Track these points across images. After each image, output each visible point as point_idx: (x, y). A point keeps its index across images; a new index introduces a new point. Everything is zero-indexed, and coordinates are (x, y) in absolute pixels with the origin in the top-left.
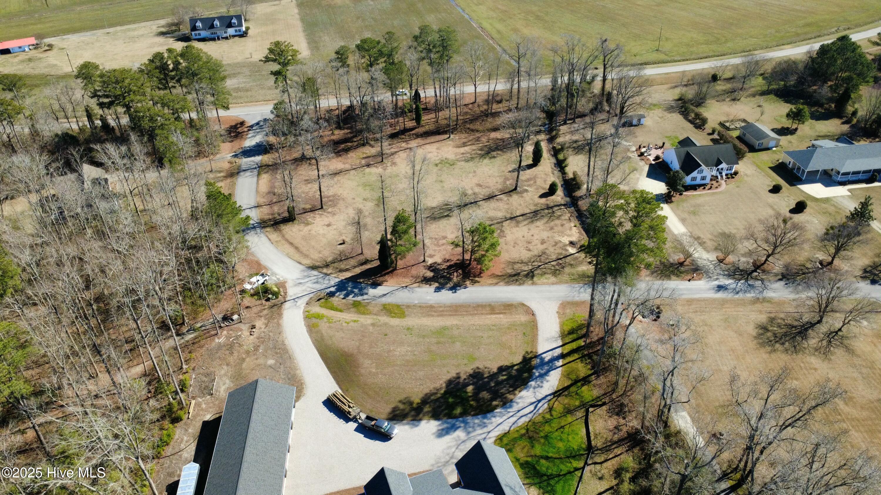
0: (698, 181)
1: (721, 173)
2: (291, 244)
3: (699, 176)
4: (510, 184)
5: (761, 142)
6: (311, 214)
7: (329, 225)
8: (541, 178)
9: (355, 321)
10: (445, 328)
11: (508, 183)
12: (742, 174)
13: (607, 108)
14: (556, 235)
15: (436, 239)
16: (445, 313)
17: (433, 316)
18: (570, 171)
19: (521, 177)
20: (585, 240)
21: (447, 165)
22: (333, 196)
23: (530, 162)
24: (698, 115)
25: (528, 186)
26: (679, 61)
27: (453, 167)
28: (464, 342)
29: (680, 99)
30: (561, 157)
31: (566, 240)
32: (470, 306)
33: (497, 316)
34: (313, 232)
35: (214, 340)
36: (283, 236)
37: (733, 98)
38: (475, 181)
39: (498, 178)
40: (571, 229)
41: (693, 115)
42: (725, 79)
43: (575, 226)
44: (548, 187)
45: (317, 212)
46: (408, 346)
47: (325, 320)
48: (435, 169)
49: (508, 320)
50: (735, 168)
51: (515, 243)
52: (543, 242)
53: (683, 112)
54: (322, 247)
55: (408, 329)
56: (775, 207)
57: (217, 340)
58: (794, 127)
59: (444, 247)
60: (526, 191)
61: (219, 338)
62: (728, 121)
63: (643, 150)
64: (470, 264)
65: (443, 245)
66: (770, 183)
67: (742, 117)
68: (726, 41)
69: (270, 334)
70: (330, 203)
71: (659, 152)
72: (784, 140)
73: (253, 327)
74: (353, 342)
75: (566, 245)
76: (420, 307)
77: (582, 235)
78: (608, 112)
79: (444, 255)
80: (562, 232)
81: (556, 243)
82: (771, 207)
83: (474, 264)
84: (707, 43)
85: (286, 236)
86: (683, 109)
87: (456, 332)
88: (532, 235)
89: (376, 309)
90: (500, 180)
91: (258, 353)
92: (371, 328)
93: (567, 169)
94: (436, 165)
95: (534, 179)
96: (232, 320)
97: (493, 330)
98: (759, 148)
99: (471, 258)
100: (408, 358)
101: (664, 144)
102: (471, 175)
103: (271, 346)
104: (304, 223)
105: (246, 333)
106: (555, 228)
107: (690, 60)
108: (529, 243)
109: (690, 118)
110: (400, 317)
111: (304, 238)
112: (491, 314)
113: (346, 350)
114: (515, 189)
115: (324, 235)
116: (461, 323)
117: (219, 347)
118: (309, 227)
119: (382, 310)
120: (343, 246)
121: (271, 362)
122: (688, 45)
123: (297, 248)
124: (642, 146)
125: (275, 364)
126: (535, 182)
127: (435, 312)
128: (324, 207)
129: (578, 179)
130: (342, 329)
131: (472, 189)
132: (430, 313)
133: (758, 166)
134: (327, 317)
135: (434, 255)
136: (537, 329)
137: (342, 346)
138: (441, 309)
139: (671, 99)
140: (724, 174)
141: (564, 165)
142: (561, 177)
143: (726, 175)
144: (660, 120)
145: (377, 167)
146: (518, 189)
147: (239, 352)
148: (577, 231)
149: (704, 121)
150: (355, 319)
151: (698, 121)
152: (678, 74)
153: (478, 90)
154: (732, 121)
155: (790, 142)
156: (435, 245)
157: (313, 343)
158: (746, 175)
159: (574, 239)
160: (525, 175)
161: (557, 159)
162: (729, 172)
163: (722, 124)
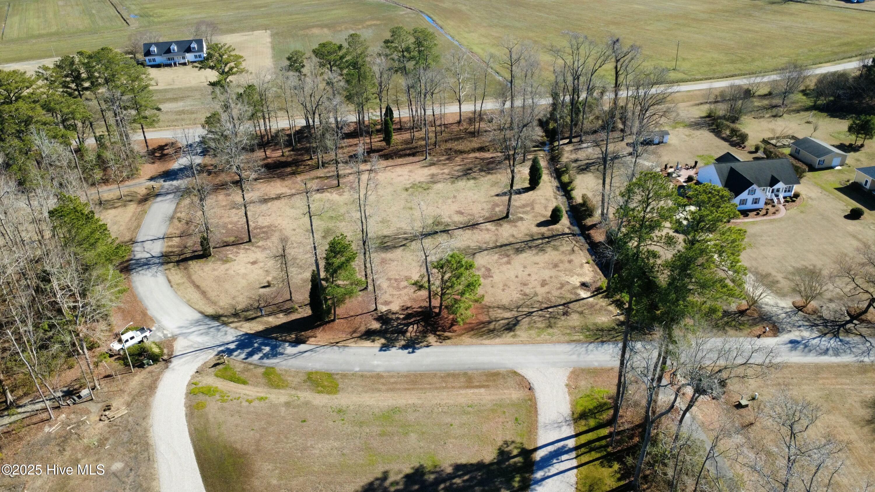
0: (749, 205)
1: (777, 196)
2: (197, 287)
3: (750, 198)
4: (500, 210)
5: (822, 159)
6: (234, 249)
7: (254, 263)
8: (540, 203)
9: (261, 399)
10: (395, 410)
11: (497, 209)
12: (804, 197)
13: (621, 126)
14: (560, 274)
15: (396, 280)
16: (398, 386)
17: (379, 390)
18: (578, 196)
19: (513, 203)
20: (603, 282)
21: (420, 190)
22: (268, 227)
23: (527, 185)
24: (734, 132)
25: (524, 213)
26: (701, 80)
27: (428, 191)
28: (423, 433)
29: (709, 116)
30: (565, 178)
31: (576, 281)
32: (435, 375)
33: (476, 391)
34: (231, 272)
35: (42, 429)
36: (189, 277)
37: (774, 114)
38: (455, 207)
39: (484, 204)
40: (582, 266)
41: (728, 132)
42: (759, 96)
43: (588, 263)
44: (549, 213)
45: (242, 246)
46: (336, 439)
47: (217, 397)
48: (405, 194)
49: (493, 397)
50: (796, 188)
51: (505, 285)
52: (544, 284)
53: (714, 129)
54: (239, 291)
55: (340, 411)
56: (860, 237)
57: (47, 429)
58: (859, 143)
59: (406, 291)
60: (521, 219)
61: (50, 426)
62: (772, 139)
63: (670, 170)
64: (438, 314)
65: (405, 287)
66: (845, 208)
67: (790, 133)
68: (753, 60)
69: (130, 419)
70: (262, 235)
71: (692, 172)
72: (851, 157)
73: (108, 408)
74: (252, 433)
75: (576, 288)
76: (362, 376)
77: (599, 274)
78: (622, 131)
79: (405, 302)
80: (571, 271)
81: (562, 286)
82: (854, 237)
83: (444, 313)
84: (732, 62)
85: (194, 277)
86: (714, 127)
87: (411, 417)
88: (529, 275)
89: (297, 380)
90: (487, 207)
91: (102, 451)
92: (283, 409)
93: (574, 193)
94: (407, 190)
95: (532, 205)
96: (80, 397)
97: (469, 413)
98: (821, 166)
99: (441, 305)
100: (331, 460)
101: (696, 163)
102: (450, 201)
103: (125, 440)
104: (222, 260)
105: (94, 418)
106: (561, 265)
107: (714, 78)
108: (525, 285)
109: (724, 136)
110: (329, 393)
111: (218, 280)
112: (467, 387)
113: (238, 446)
114: (507, 216)
115: (244, 276)
116: (420, 402)
117: (46, 440)
118: (227, 266)
119: (305, 381)
120: (267, 289)
121: (117, 466)
122: (709, 64)
123: (204, 293)
124: (668, 166)
125: (124, 469)
126: (533, 209)
127: (383, 384)
128: (253, 240)
129: (588, 203)
130: (238, 412)
131: (450, 217)
132: (376, 386)
133: (822, 188)
134: (222, 392)
135: (391, 302)
136: (536, 411)
137: (233, 439)
138: (392, 380)
139: (697, 116)
140: (781, 196)
141: (569, 188)
142: (567, 203)
143: (784, 198)
144: (687, 139)
145: (331, 193)
146: (510, 216)
147: (73, 449)
148: (591, 269)
149: (743, 138)
150: (263, 395)
151: (735, 139)
152: (703, 92)
153: (463, 110)
154: (778, 138)
155: (858, 160)
156: (394, 288)
157: (191, 434)
158: (810, 198)
159: (587, 279)
160: (518, 200)
161: (560, 181)
162: (787, 194)
163: (764, 141)
